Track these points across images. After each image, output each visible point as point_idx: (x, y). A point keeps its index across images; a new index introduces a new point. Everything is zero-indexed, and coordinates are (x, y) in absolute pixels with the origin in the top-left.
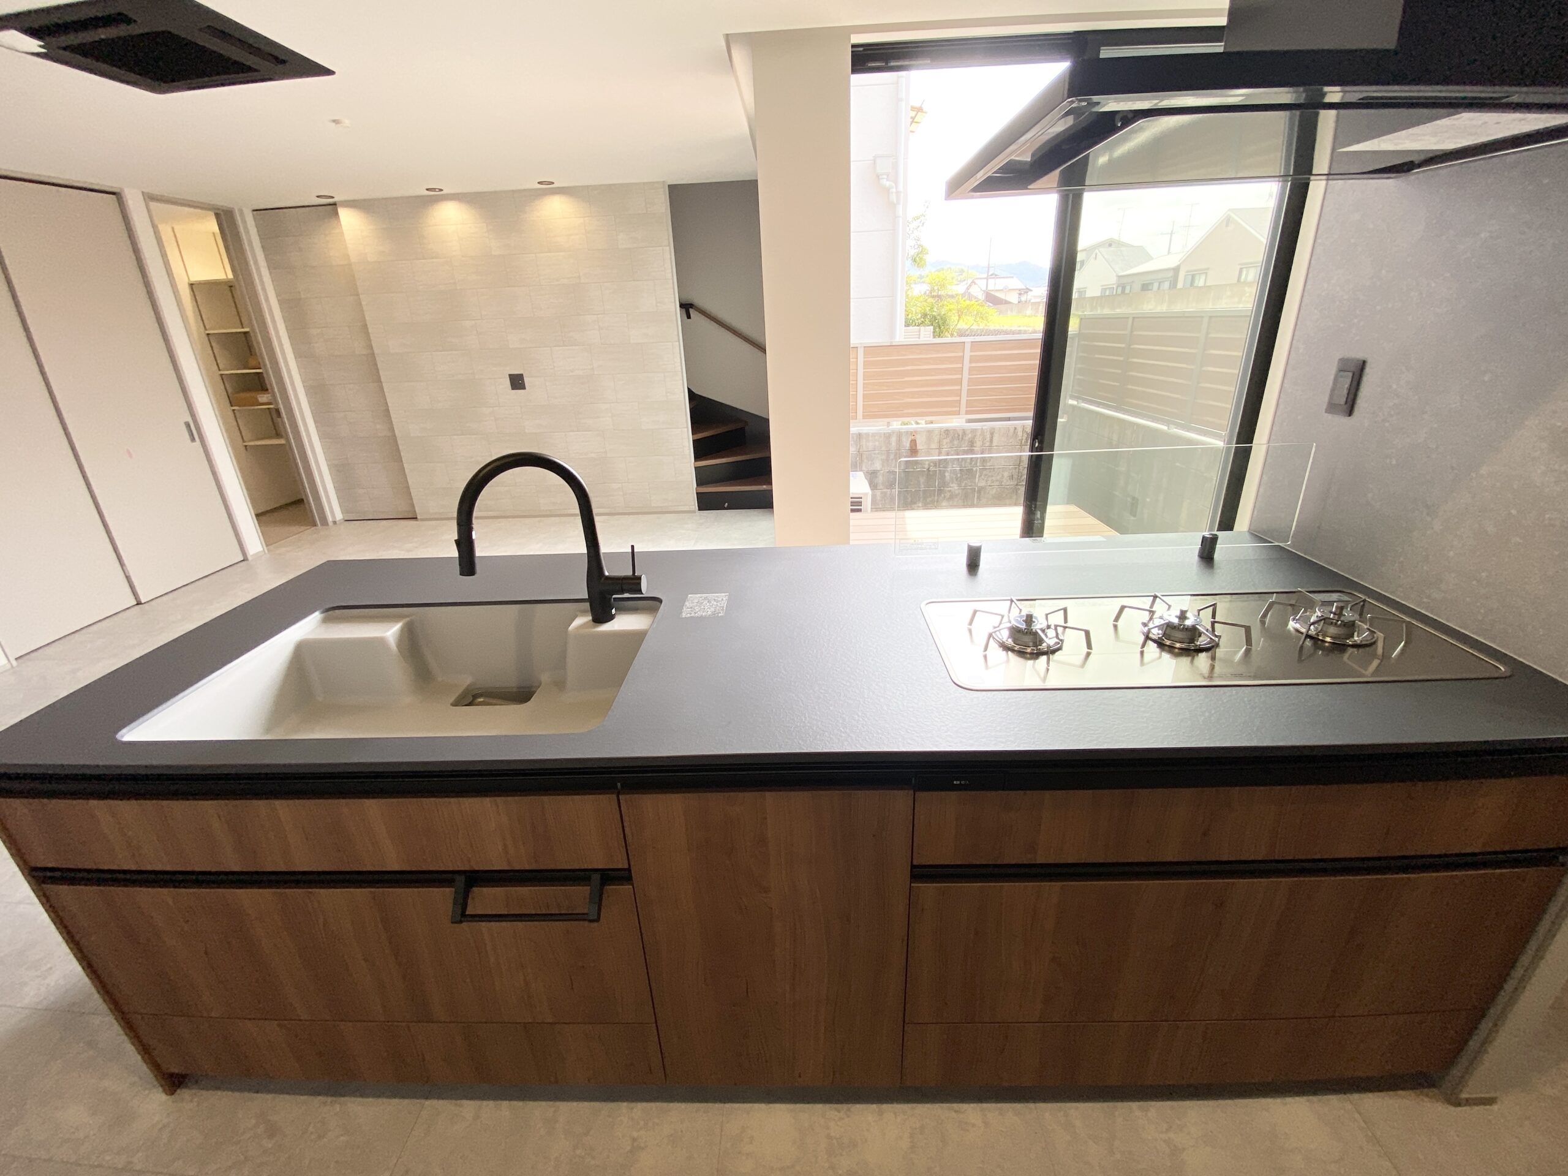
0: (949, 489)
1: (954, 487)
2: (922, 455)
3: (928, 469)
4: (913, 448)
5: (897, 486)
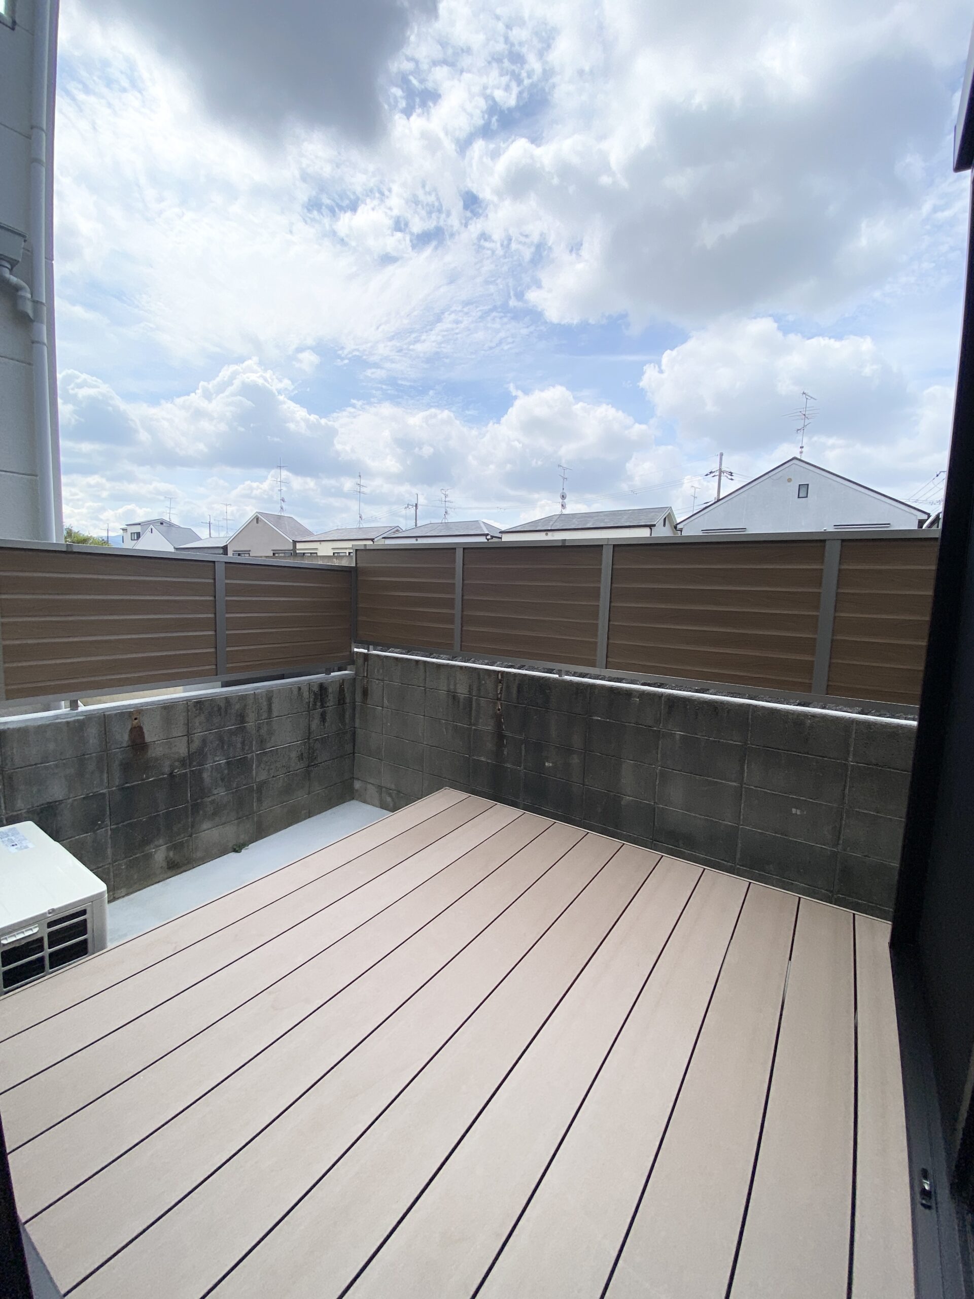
0: (213, 798)
1: (220, 793)
2: (156, 751)
3: (171, 774)
4: (138, 742)
5: (108, 822)
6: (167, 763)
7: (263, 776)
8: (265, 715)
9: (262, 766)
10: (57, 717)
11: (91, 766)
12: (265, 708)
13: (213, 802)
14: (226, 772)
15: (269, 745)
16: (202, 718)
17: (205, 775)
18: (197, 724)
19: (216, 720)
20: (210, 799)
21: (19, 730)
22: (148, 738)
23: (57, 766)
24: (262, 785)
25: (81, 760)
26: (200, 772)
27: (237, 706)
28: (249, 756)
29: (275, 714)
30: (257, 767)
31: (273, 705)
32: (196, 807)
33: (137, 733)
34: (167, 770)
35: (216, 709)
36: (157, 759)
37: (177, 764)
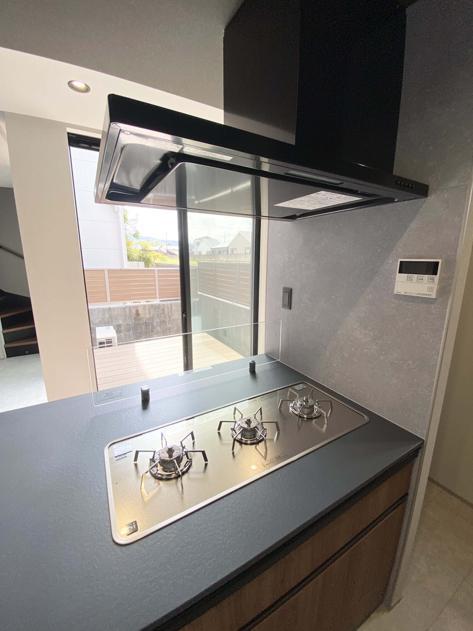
1: (158, 329)
2: (142, 316)
3: (146, 322)
4: (138, 314)
5: (131, 330)
6: (145, 319)
7: (170, 326)
8: (170, 310)
9: (170, 323)
10: (120, 306)
11: (127, 318)
12: (170, 308)
13: (156, 330)
14: (160, 323)
15: (171, 318)
16: (153, 309)
17: (154, 323)
18: (152, 311)
19: (156, 310)
20: (155, 330)
21: (113, 308)
22: (140, 313)
23: (120, 316)
24: (170, 328)
25: (125, 316)
26: (153, 322)
27: (162, 307)
28: (166, 320)
29: (173, 310)
30: (168, 323)
31: (172, 308)
32: (152, 331)
33: (137, 311)
34: (145, 321)
35: (156, 307)
36: (142, 318)
37: (147, 320)
